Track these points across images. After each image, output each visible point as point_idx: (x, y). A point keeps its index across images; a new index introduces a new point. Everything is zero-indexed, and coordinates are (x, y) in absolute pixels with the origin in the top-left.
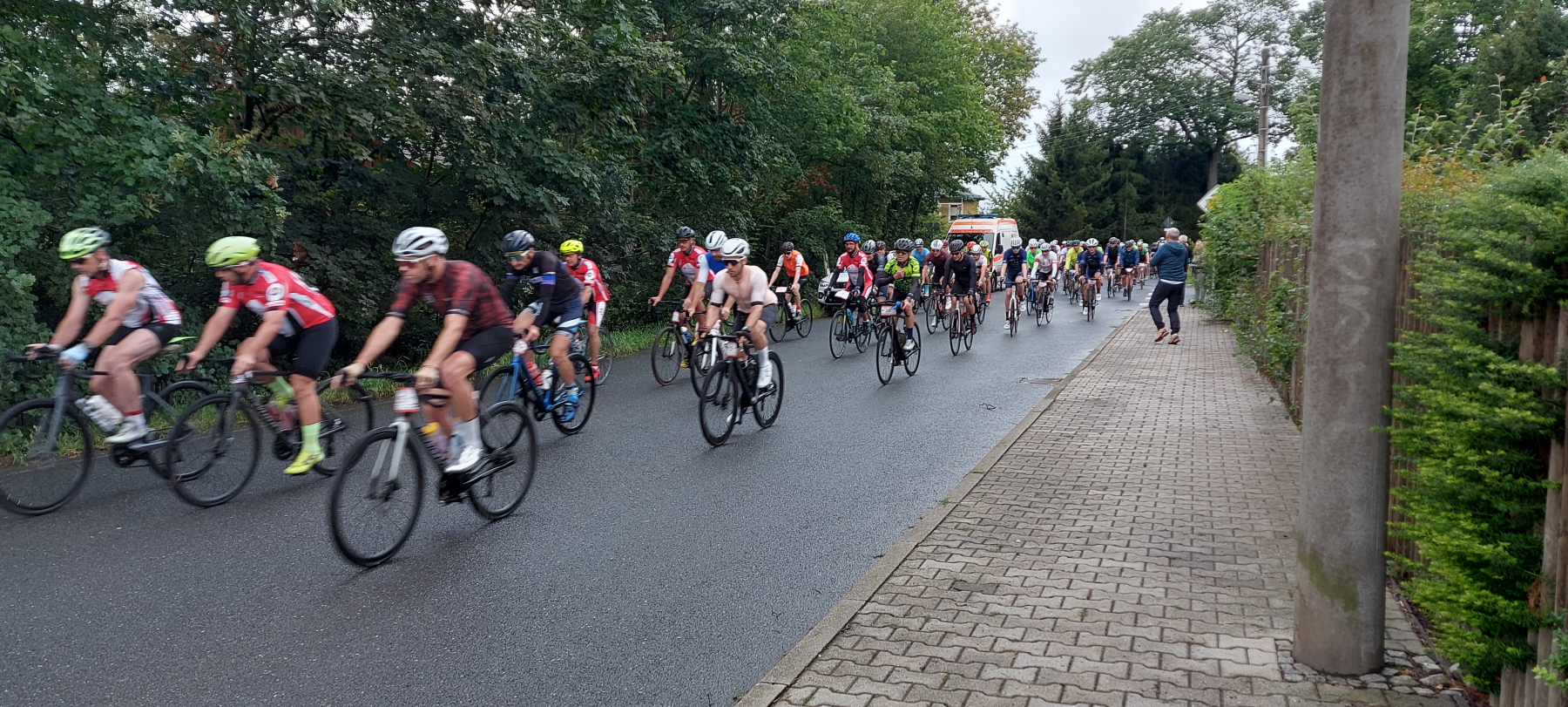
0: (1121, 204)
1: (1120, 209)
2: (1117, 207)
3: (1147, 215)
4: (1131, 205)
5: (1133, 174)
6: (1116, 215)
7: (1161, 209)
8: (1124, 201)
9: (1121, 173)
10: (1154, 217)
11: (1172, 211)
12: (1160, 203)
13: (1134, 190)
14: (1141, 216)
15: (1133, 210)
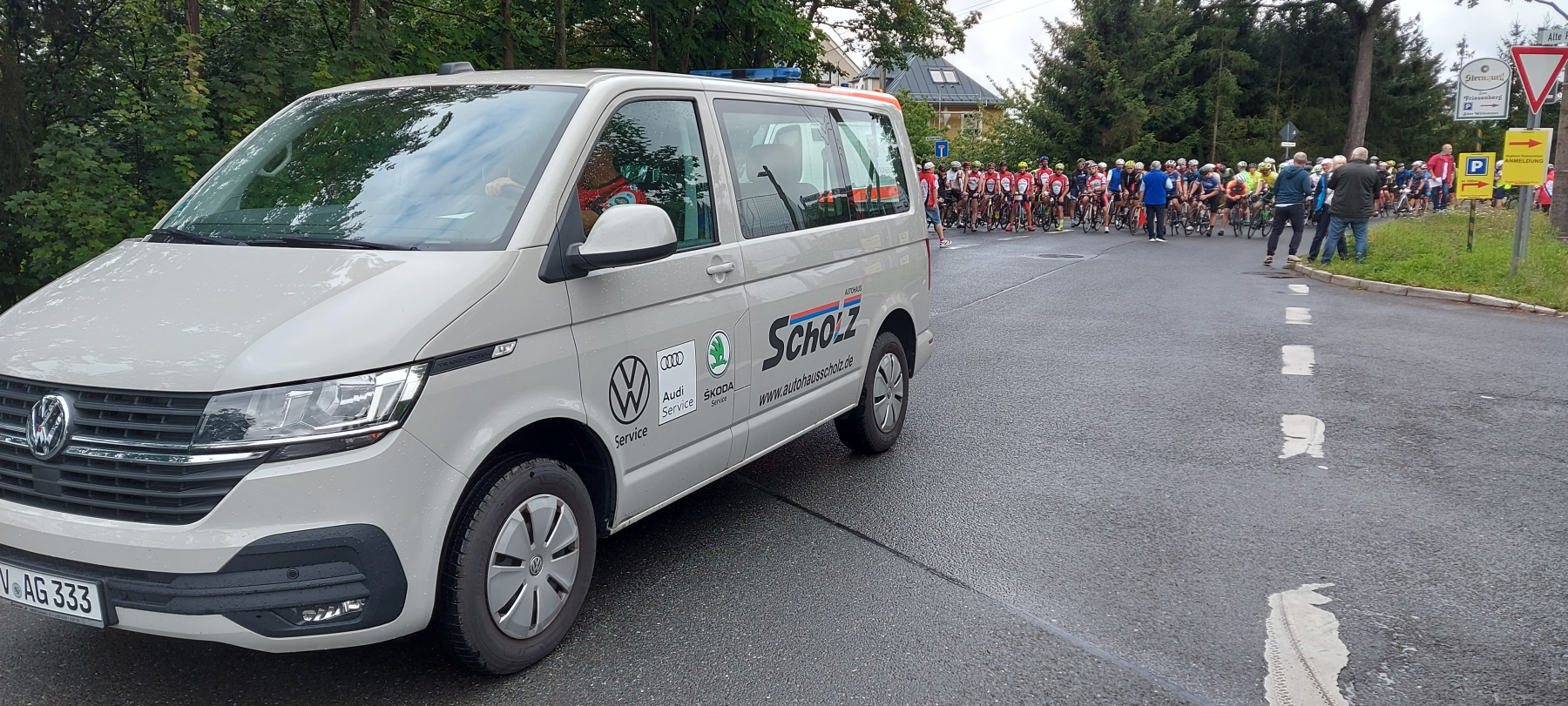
0: (1209, 102)
1: (1207, 111)
2: (1202, 105)
3: (1252, 121)
4: (1224, 103)
5: (1232, 54)
6: (1200, 120)
7: (1275, 112)
8: (1214, 99)
9: (1211, 51)
10: (1262, 124)
11: (1293, 114)
12: (1274, 103)
13: (1233, 79)
14: (1241, 123)
15: (1229, 113)
